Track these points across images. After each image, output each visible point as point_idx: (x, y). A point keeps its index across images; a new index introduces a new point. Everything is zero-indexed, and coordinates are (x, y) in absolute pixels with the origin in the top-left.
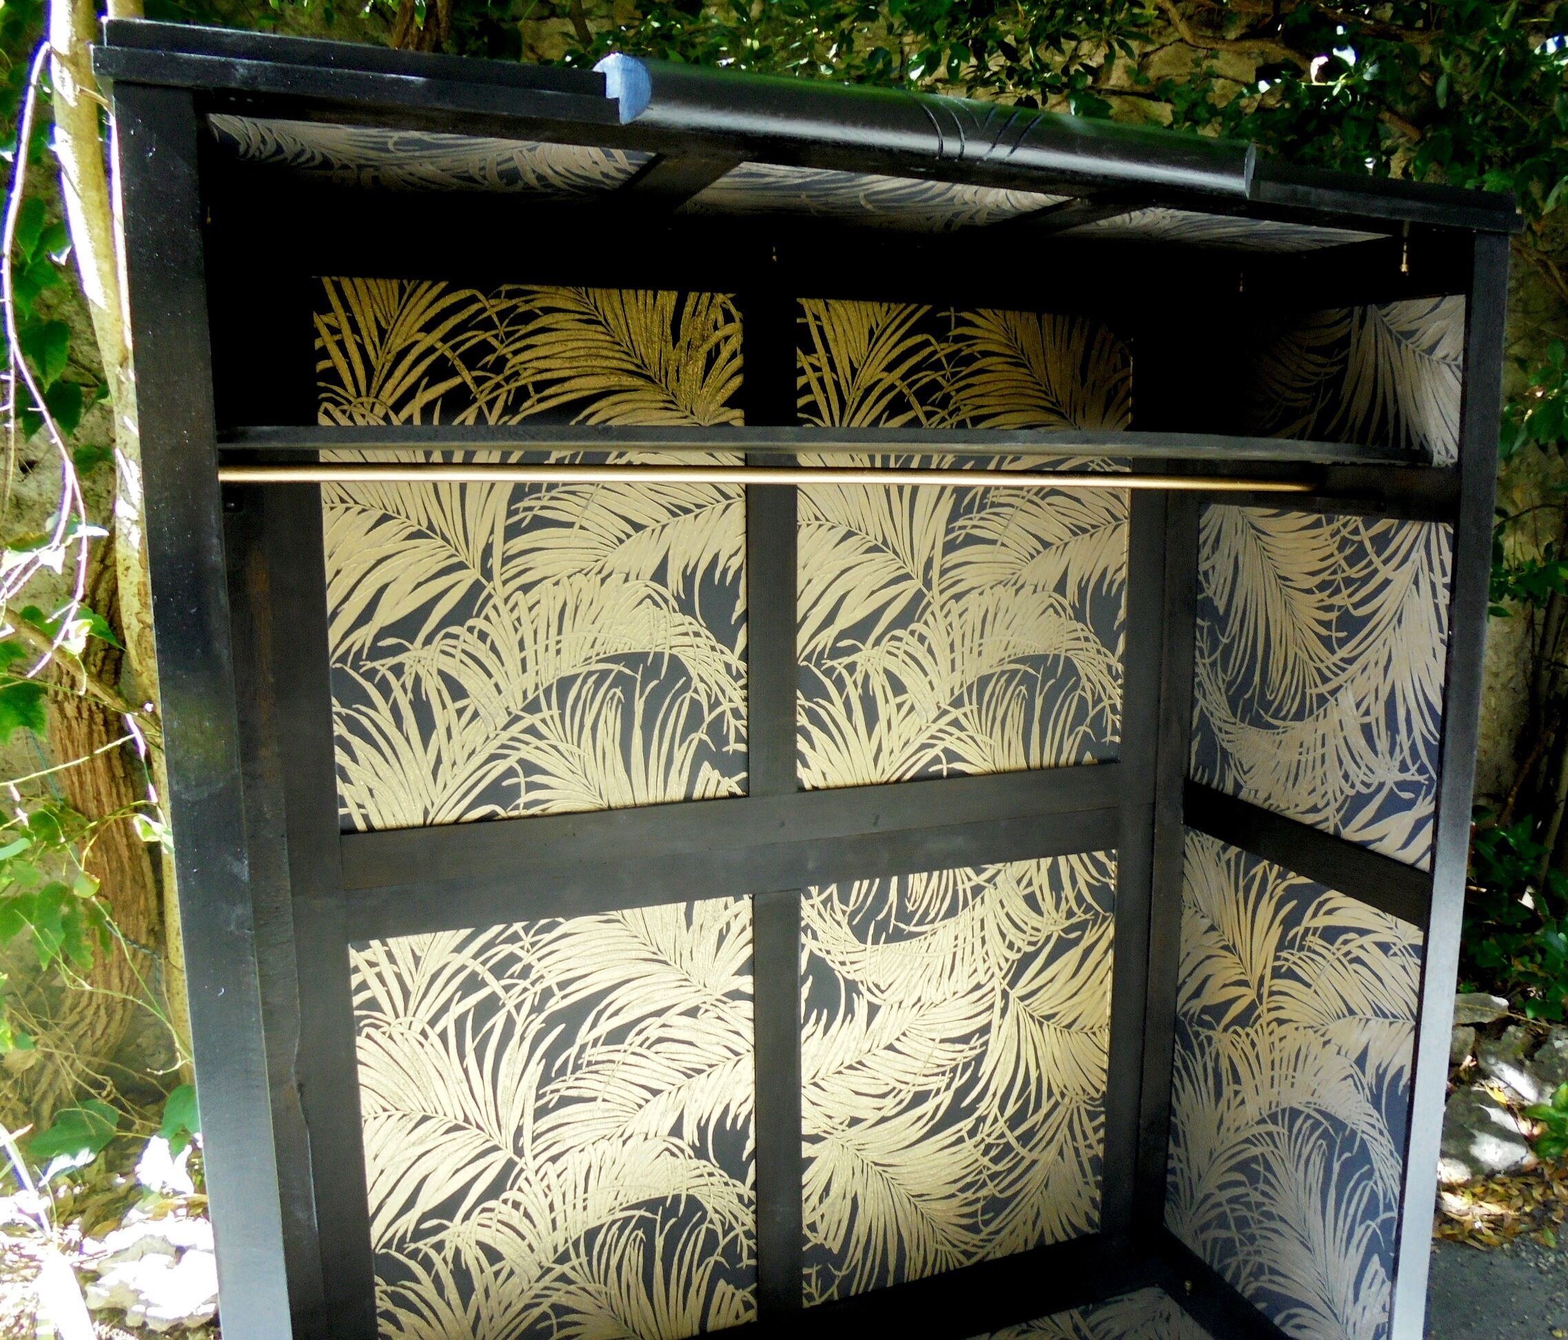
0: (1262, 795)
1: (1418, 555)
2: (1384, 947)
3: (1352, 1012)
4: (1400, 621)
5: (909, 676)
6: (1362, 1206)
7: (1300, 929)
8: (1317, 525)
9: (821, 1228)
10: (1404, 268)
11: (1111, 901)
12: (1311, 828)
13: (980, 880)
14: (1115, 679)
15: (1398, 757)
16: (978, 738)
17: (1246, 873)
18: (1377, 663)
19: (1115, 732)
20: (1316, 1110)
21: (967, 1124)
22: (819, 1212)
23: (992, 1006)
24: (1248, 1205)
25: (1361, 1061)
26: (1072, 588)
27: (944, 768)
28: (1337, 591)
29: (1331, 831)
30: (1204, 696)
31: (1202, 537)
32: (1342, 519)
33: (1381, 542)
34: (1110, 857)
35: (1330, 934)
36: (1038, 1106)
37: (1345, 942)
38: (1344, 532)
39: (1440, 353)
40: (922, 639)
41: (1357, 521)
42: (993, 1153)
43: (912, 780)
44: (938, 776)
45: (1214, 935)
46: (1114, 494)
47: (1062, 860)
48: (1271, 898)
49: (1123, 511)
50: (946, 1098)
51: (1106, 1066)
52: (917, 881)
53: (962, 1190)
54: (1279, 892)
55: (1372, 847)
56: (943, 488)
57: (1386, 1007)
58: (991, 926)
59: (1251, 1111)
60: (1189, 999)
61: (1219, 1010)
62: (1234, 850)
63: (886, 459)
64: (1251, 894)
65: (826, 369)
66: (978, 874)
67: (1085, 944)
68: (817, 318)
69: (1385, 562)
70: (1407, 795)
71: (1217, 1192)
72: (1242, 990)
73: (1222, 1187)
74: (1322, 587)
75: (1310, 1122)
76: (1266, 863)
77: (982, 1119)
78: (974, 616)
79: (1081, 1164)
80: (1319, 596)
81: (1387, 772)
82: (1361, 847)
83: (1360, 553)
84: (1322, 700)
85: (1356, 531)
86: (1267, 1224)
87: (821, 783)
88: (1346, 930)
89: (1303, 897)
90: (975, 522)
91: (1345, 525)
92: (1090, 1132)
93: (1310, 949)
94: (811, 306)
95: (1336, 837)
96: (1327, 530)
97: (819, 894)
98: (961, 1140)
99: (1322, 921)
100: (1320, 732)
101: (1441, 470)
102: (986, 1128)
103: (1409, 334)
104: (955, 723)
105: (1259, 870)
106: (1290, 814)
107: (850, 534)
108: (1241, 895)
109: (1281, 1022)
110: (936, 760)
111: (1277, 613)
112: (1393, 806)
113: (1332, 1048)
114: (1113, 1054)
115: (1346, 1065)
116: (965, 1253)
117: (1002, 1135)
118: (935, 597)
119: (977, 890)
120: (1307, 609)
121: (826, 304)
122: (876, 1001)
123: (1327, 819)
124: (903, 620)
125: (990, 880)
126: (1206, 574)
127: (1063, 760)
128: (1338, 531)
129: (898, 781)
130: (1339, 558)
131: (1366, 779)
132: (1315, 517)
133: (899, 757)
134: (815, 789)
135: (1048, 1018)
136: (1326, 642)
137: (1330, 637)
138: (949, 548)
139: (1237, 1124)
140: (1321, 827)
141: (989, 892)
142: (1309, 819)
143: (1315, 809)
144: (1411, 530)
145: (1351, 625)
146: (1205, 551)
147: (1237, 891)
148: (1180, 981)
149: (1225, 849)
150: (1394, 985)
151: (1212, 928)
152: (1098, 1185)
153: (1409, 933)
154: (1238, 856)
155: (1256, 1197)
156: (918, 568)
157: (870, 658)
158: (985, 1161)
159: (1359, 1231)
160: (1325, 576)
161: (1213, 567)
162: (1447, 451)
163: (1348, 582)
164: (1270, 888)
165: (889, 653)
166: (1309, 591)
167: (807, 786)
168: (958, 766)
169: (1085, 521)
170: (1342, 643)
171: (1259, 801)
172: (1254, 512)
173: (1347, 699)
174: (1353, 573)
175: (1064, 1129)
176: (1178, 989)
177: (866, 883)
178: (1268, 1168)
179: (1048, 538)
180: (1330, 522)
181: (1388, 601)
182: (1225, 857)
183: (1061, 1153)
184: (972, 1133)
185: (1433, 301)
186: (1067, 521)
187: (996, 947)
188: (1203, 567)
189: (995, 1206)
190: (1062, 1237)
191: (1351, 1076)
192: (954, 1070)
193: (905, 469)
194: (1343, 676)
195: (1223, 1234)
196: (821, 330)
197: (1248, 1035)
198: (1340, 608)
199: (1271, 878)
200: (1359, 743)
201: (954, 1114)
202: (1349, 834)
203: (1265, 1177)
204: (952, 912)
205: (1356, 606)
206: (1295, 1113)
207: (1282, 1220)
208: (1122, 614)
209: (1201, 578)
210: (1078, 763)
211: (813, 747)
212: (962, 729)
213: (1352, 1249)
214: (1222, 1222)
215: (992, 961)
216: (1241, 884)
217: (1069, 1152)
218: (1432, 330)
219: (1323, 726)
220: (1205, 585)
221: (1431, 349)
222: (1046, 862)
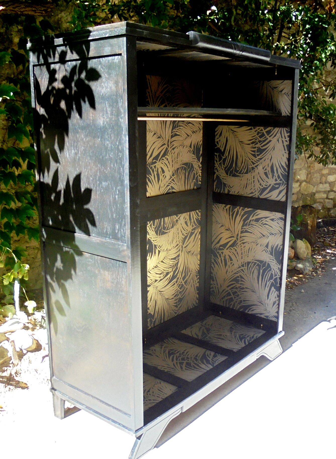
0: (236, 192)
1: (279, 135)
2: (272, 220)
3: (264, 236)
4: (274, 149)
5: (165, 168)
6: (269, 277)
7: (249, 221)
8: (251, 129)
9: (150, 309)
10: (276, 74)
11: (200, 222)
12: (251, 197)
13: (177, 218)
14: (200, 168)
15: (274, 178)
16: (177, 183)
17: (232, 211)
18: (268, 159)
19: (200, 181)
20: (255, 260)
21: (175, 280)
22: (150, 305)
23: (180, 250)
24: (237, 288)
25: (267, 246)
26: (192, 146)
27: (171, 191)
28: (257, 143)
29: (257, 197)
30: (218, 171)
31: (216, 133)
32: (258, 128)
33: (268, 132)
34: (200, 212)
35: (257, 220)
36: (188, 274)
37: (262, 221)
38: (258, 131)
39: (283, 92)
40: (167, 159)
41: (262, 128)
42: (180, 287)
43: (166, 194)
44: (170, 193)
45: (223, 227)
46: (199, 122)
47: (191, 212)
48: (240, 215)
49: (201, 126)
50: (172, 274)
51: (199, 264)
52: (166, 219)
53: (175, 297)
54: (242, 213)
55: (268, 199)
56: (171, 121)
57: (273, 232)
58: (179, 230)
59: (236, 266)
60: (216, 244)
61: (225, 245)
62: (229, 206)
63: (161, 114)
64: (233, 216)
65: (150, 92)
66: (177, 217)
67: (195, 233)
68: (149, 80)
69: (270, 137)
70: (277, 186)
71: (227, 288)
72: (232, 238)
73: (228, 287)
74: (252, 143)
75: (253, 263)
76: (238, 207)
77: (178, 278)
78: (176, 154)
79: (195, 288)
80: (252, 145)
81: (272, 182)
82: (266, 199)
83: (263, 135)
84: (253, 168)
85: (262, 130)
86: (242, 290)
87: (150, 196)
88: (262, 218)
89: (249, 213)
90: (176, 130)
91: (259, 129)
92: (196, 280)
93: (252, 225)
94: (148, 77)
95: (259, 198)
96: (253, 130)
97: (150, 223)
98: (174, 284)
99: (255, 218)
100: (253, 176)
101: (284, 117)
102: (179, 280)
103: (276, 87)
104: (173, 180)
105: (236, 210)
106: (245, 195)
107: (155, 134)
108: (231, 216)
109: (243, 243)
110: (170, 189)
111: (239, 150)
112: (273, 189)
113: (259, 245)
114: (200, 260)
115: (264, 248)
116: (176, 313)
117: (182, 282)
118: (170, 149)
119: (177, 221)
120: (248, 149)
121: (150, 77)
122: (160, 250)
123: (255, 195)
124: (164, 155)
125: (179, 218)
126: (217, 142)
127: (191, 188)
128: (257, 130)
129: (163, 194)
130: (258, 136)
131: (266, 184)
132: (250, 127)
133: (163, 189)
134: (149, 197)
135: (189, 252)
136: (254, 155)
137: (255, 154)
138: (172, 137)
139: (232, 270)
140: (254, 197)
141: (179, 221)
142: (250, 195)
143: (252, 193)
144: (277, 129)
145: (261, 151)
146: (217, 137)
147: (229, 216)
148: (213, 241)
149: (225, 207)
150: (276, 227)
151: (222, 226)
152: (198, 293)
153: (280, 215)
154: (230, 208)
155: (238, 285)
156: (166, 143)
157: (159, 165)
158: (179, 289)
159: (268, 283)
160: (253, 140)
161: (220, 140)
162: (286, 113)
163: (260, 141)
164: (239, 213)
165: (162, 163)
166: (249, 144)
167: (147, 196)
168: (174, 190)
169: (195, 130)
170: (258, 155)
171: (236, 194)
172: (232, 127)
173: (260, 167)
174: (261, 139)
175: (192, 280)
176: (212, 243)
177: (157, 220)
178: (242, 277)
179: (189, 134)
180: (254, 128)
181: (271, 145)
182: (225, 209)
183: (191, 286)
184: (176, 282)
185: (282, 81)
186: (192, 130)
187: (181, 235)
188: (216, 140)
189: (180, 300)
190: (192, 307)
191: (265, 250)
192: (173, 266)
193: (164, 117)
194: (259, 163)
195: (230, 297)
196: (149, 82)
197: (234, 249)
198: (258, 147)
199: (240, 211)
200: (264, 177)
201: (173, 277)
202: (261, 197)
203: (241, 280)
204: (172, 227)
205: (262, 147)
206: (249, 263)
207: (246, 288)
208: (201, 152)
209: (216, 143)
210: (194, 189)
211: (148, 187)
212: (174, 181)
213: (266, 288)
214: (229, 294)
215: (180, 239)
216: (231, 214)
217: (193, 286)
218: (281, 88)
219: (253, 174)
220: (217, 145)
221: (281, 91)
222: (188, 213)
